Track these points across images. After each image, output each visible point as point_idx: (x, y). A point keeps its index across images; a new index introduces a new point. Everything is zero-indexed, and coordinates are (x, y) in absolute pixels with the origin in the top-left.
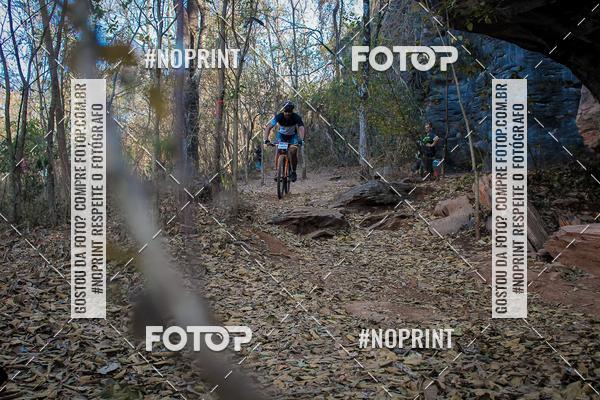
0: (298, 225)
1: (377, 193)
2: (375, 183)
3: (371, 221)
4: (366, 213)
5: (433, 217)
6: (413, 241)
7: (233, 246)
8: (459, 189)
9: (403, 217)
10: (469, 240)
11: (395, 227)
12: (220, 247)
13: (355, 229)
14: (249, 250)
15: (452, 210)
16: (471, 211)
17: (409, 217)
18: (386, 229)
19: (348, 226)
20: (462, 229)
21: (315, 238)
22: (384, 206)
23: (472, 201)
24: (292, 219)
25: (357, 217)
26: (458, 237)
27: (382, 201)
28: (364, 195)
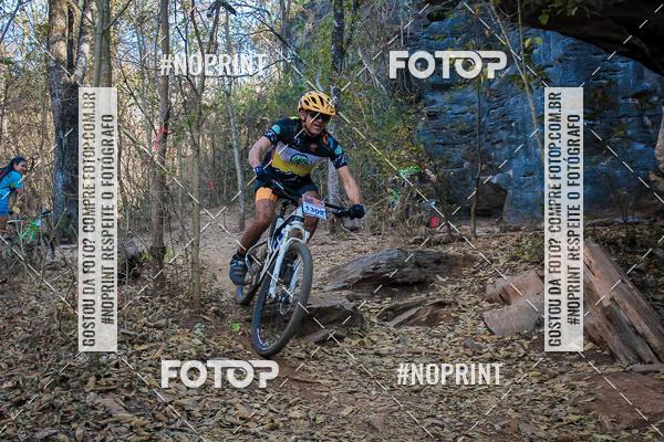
3: (395, 311)
4: (384, 299)
5: (486, 305)
6: (469, 344)
9: (441, 305)
11: (432, 321)
13: (372, 324)
17: (450, 304)
18: (418, 323)
19: (363, 321)
22: (408, 286)
25: (371, 305)
26: (535, 337)
27: (406, 279)
28: (379, 271)
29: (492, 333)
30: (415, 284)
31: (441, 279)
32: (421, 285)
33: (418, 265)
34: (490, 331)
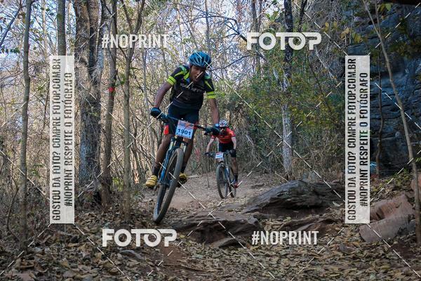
0: (202, 232)
1: (299, 194)
2: (296, 184)
4: (285, 218)
6: (341, 248)
7: (119, 256)
8: (396, 188)
9: (329, 221)
10: (409, 246)
12: (104, 258)
14: (138, 260)
15: (388, 212)
16: (411, 212)
17: (336, 222)
20: (400, 233)
21: (223, 247)
22: (306, 209)
23: (411, 200)
24: (195, 225)
26: (395, 243)
27: (304, 203)
28: (283, 197)
29: (364, 241)
30: (312, 207)
31: (336, 204)
32: (318, 208)
33: (316, 193)
34: (362, 239)
